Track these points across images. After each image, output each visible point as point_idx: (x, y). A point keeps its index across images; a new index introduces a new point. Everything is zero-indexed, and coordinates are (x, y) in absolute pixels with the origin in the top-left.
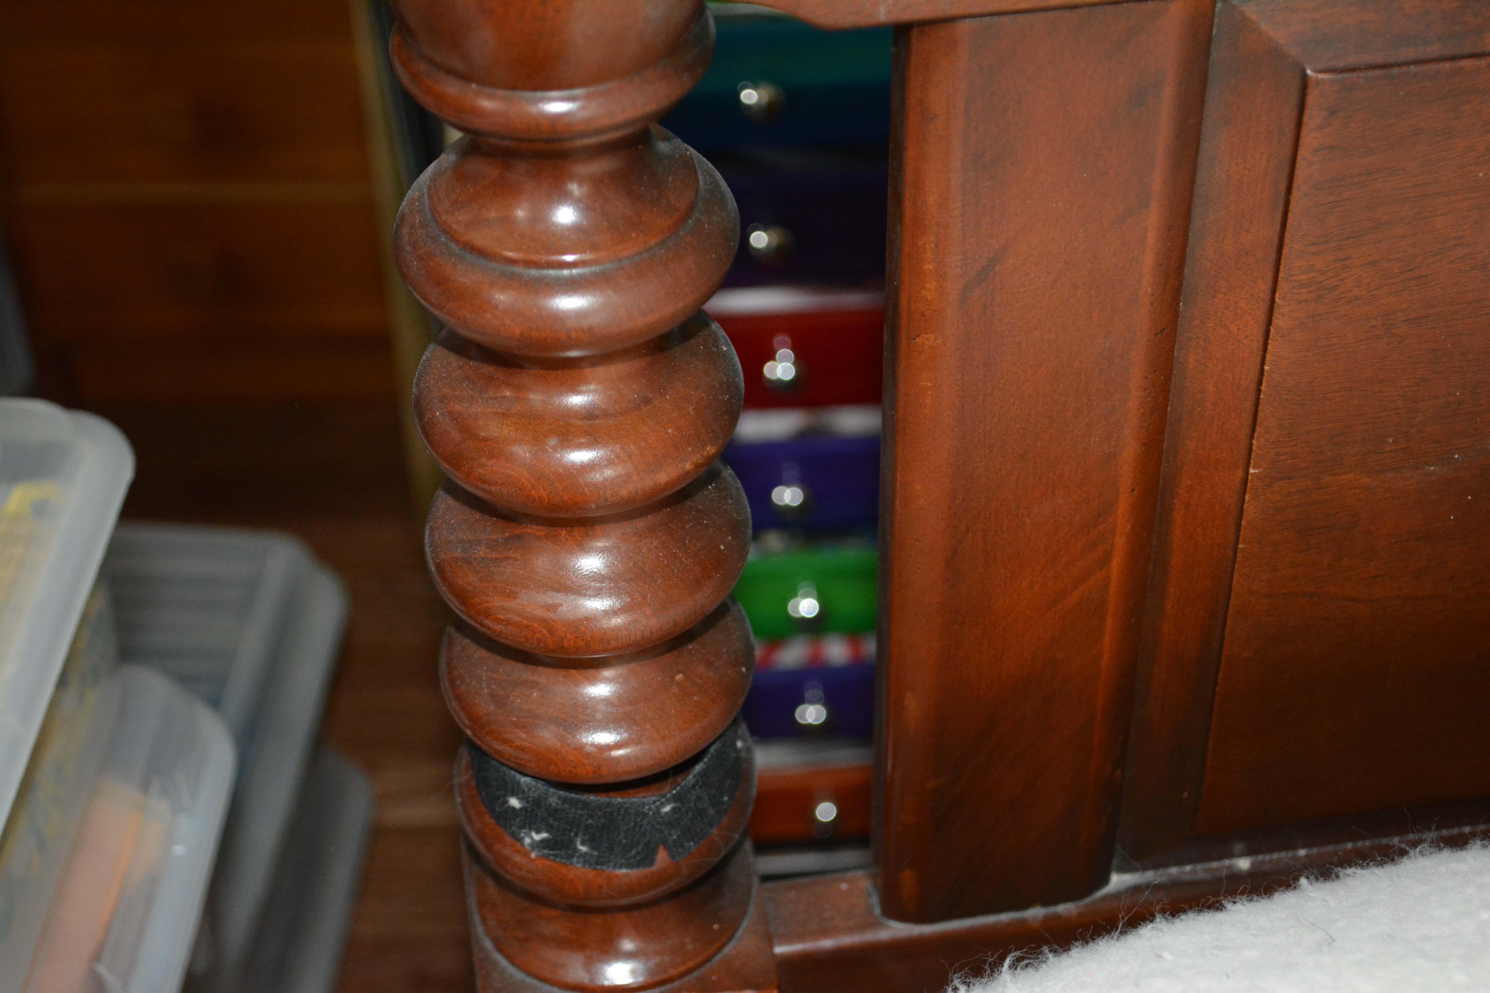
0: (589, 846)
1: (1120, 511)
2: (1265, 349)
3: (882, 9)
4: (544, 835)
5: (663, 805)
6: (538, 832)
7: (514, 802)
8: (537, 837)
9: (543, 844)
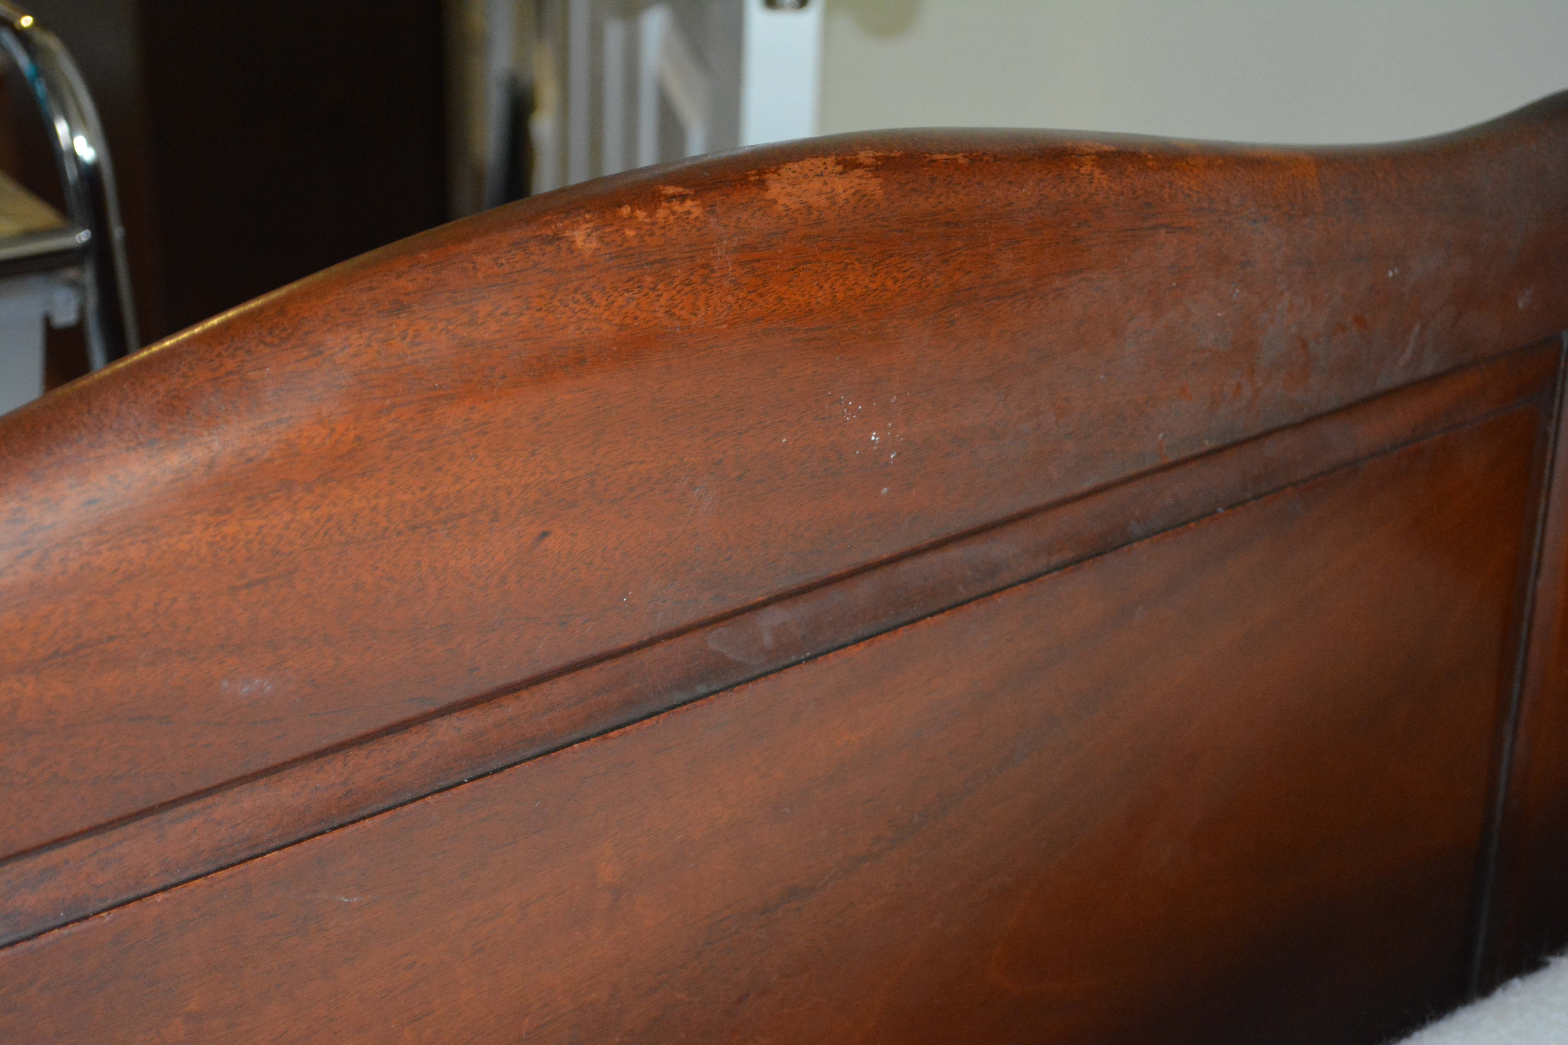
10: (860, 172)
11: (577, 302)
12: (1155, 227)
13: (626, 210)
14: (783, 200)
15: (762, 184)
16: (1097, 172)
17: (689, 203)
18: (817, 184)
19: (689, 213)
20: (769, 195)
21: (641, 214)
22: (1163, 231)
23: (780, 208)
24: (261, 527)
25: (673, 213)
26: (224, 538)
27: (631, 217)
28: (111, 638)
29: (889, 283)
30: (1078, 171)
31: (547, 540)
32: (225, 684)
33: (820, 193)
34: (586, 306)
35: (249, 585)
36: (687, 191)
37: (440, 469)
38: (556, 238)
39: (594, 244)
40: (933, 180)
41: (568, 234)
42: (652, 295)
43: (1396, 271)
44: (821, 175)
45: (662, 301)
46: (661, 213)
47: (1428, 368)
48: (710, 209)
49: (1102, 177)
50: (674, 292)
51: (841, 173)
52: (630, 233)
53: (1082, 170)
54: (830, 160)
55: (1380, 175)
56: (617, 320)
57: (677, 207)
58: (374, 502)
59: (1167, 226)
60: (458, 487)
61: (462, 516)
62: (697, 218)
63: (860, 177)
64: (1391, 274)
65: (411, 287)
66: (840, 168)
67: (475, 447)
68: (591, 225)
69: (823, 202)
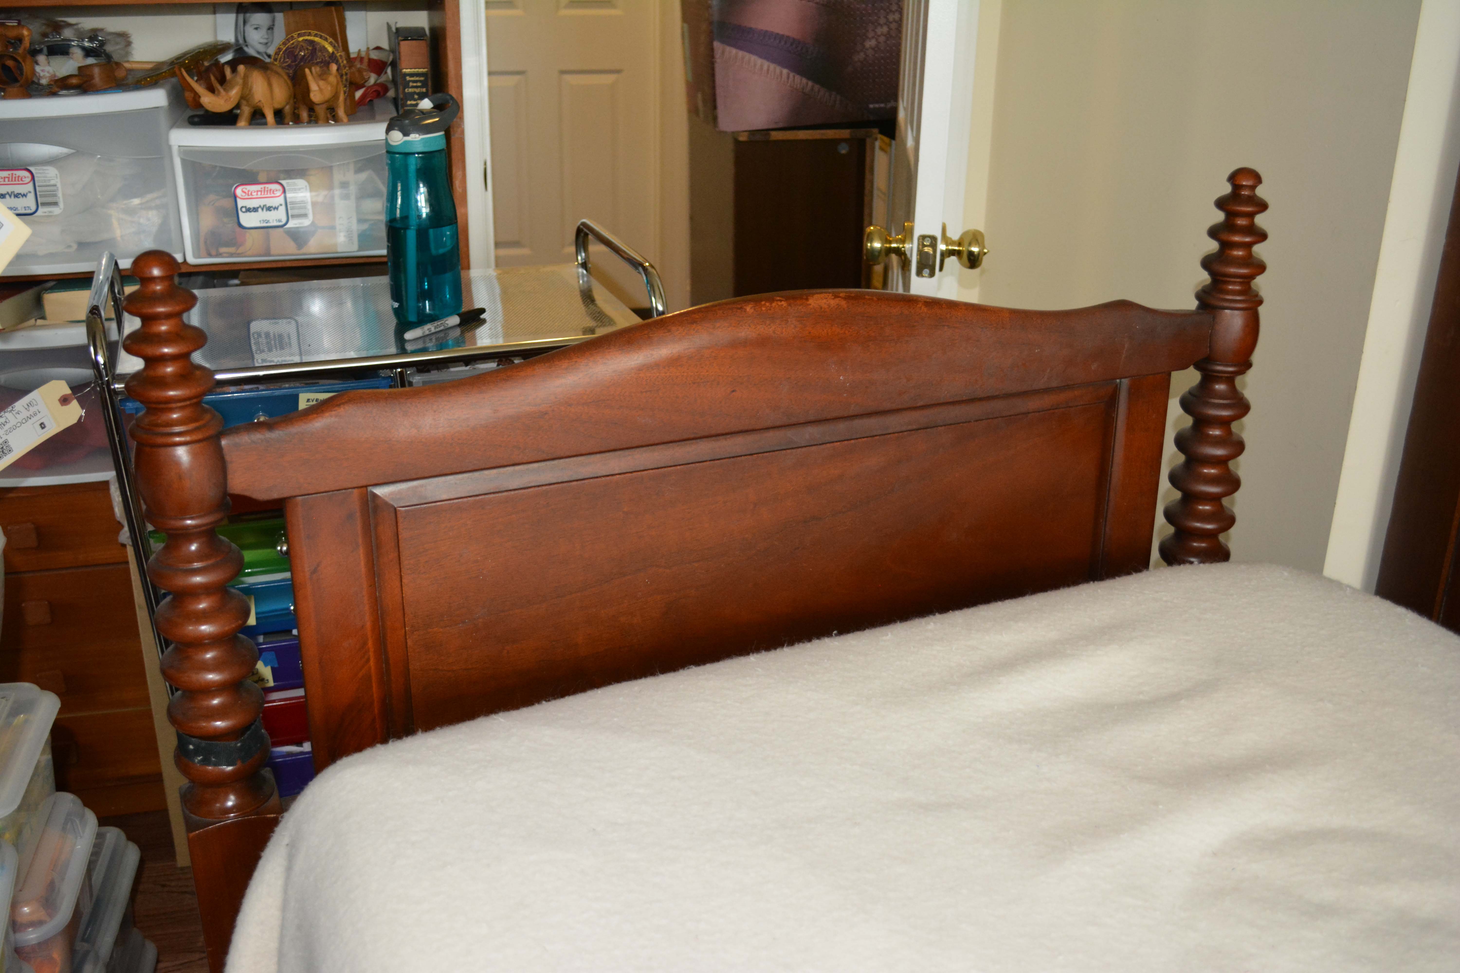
0: (215, 758)
1: (370, 644)
2: (402, 590)
3: (275, 495)
4: (201, 757)
5: (238, 743)
6: (199, 757)
7: (191, 747)
8: (199, 758)
9: (202, 760)
10: (839, 299)
11: (745, 326)
12: (944, 326)
13: (763, 303)
14: (813, 304)
15: (807, 299)
16: (923, 307)
17: (783, 303)
18: (825, 301)
19: (783, 305)
20: (808, 303)
21: (767, 304)
22: (946, 327)
23: (811, 306)
24: (650, 376)
25: (778, 304)
26: (640, 377)
27: (765, 304)
28: (608, 400)
29: (847, 332)
30: (916, 306)
31: (734, 393)
32: (638, 418)
33: (825, 303)
34: (748, 327)
35: (646, 392)
36: (783, 299)
37: (702, 367)
38: (741, 308)
39: (752, 311)
40: (864, 303)
41: (745, 307)
42: (769, 327)
43: (1039, 350)
44: (827, 298)
45: (772, 329)
46: (774, 304)
47: (1054, 384)
48: (790, 305)
49: (925, 309)
50: (776, 327)
51: (833, 299)
52: (764, 309)
53: (918, 306)
54: (831, 295)
55: (1034, 319)
56: (758, 332)
57: (779, 303)
58: (683, 374)
59: (948, 326)
60: (707, 373)
61: (708, 382)
62: (785, 307)
63: (840, 300)
64: (1037, 351)
65: (697, 317)
66: (833, 297)
67: (713, 363)
68: (752, 305)
69: (826, 306)
